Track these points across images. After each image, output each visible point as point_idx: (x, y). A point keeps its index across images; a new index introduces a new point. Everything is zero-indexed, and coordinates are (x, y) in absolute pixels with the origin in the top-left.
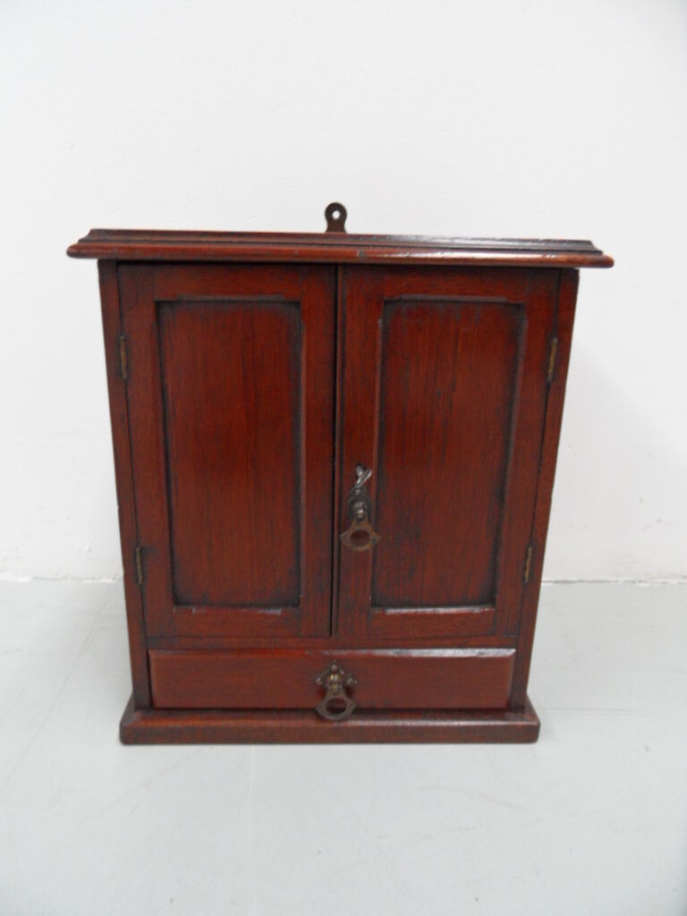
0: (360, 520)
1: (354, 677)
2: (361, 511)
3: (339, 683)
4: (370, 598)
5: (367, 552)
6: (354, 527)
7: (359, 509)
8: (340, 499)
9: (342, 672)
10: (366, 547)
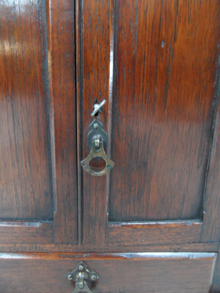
0: (97, 148)
1: (96, 274)
2: (98, 141)
3: (84, 279)
4: (108, 214)
5: (104, 176)
6: (92, 155)
7: (97, 139)
8: (81, 130)
9: (87, 270)
10: (103, 172)
